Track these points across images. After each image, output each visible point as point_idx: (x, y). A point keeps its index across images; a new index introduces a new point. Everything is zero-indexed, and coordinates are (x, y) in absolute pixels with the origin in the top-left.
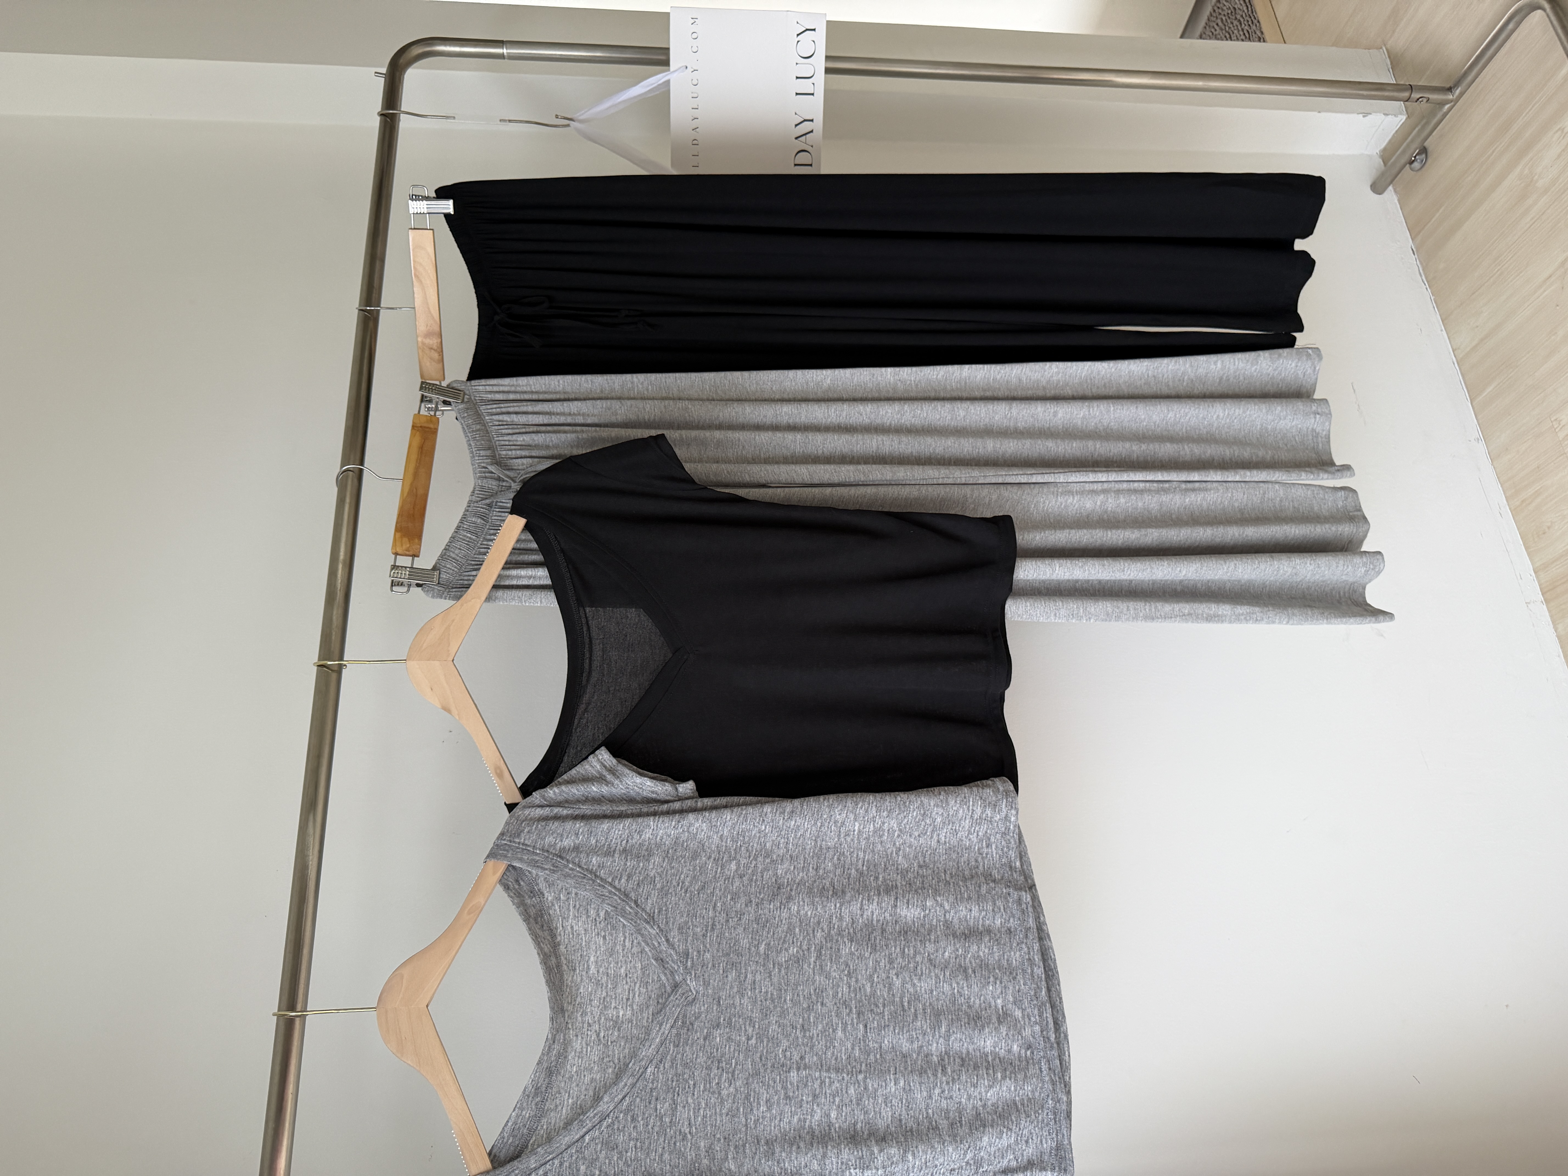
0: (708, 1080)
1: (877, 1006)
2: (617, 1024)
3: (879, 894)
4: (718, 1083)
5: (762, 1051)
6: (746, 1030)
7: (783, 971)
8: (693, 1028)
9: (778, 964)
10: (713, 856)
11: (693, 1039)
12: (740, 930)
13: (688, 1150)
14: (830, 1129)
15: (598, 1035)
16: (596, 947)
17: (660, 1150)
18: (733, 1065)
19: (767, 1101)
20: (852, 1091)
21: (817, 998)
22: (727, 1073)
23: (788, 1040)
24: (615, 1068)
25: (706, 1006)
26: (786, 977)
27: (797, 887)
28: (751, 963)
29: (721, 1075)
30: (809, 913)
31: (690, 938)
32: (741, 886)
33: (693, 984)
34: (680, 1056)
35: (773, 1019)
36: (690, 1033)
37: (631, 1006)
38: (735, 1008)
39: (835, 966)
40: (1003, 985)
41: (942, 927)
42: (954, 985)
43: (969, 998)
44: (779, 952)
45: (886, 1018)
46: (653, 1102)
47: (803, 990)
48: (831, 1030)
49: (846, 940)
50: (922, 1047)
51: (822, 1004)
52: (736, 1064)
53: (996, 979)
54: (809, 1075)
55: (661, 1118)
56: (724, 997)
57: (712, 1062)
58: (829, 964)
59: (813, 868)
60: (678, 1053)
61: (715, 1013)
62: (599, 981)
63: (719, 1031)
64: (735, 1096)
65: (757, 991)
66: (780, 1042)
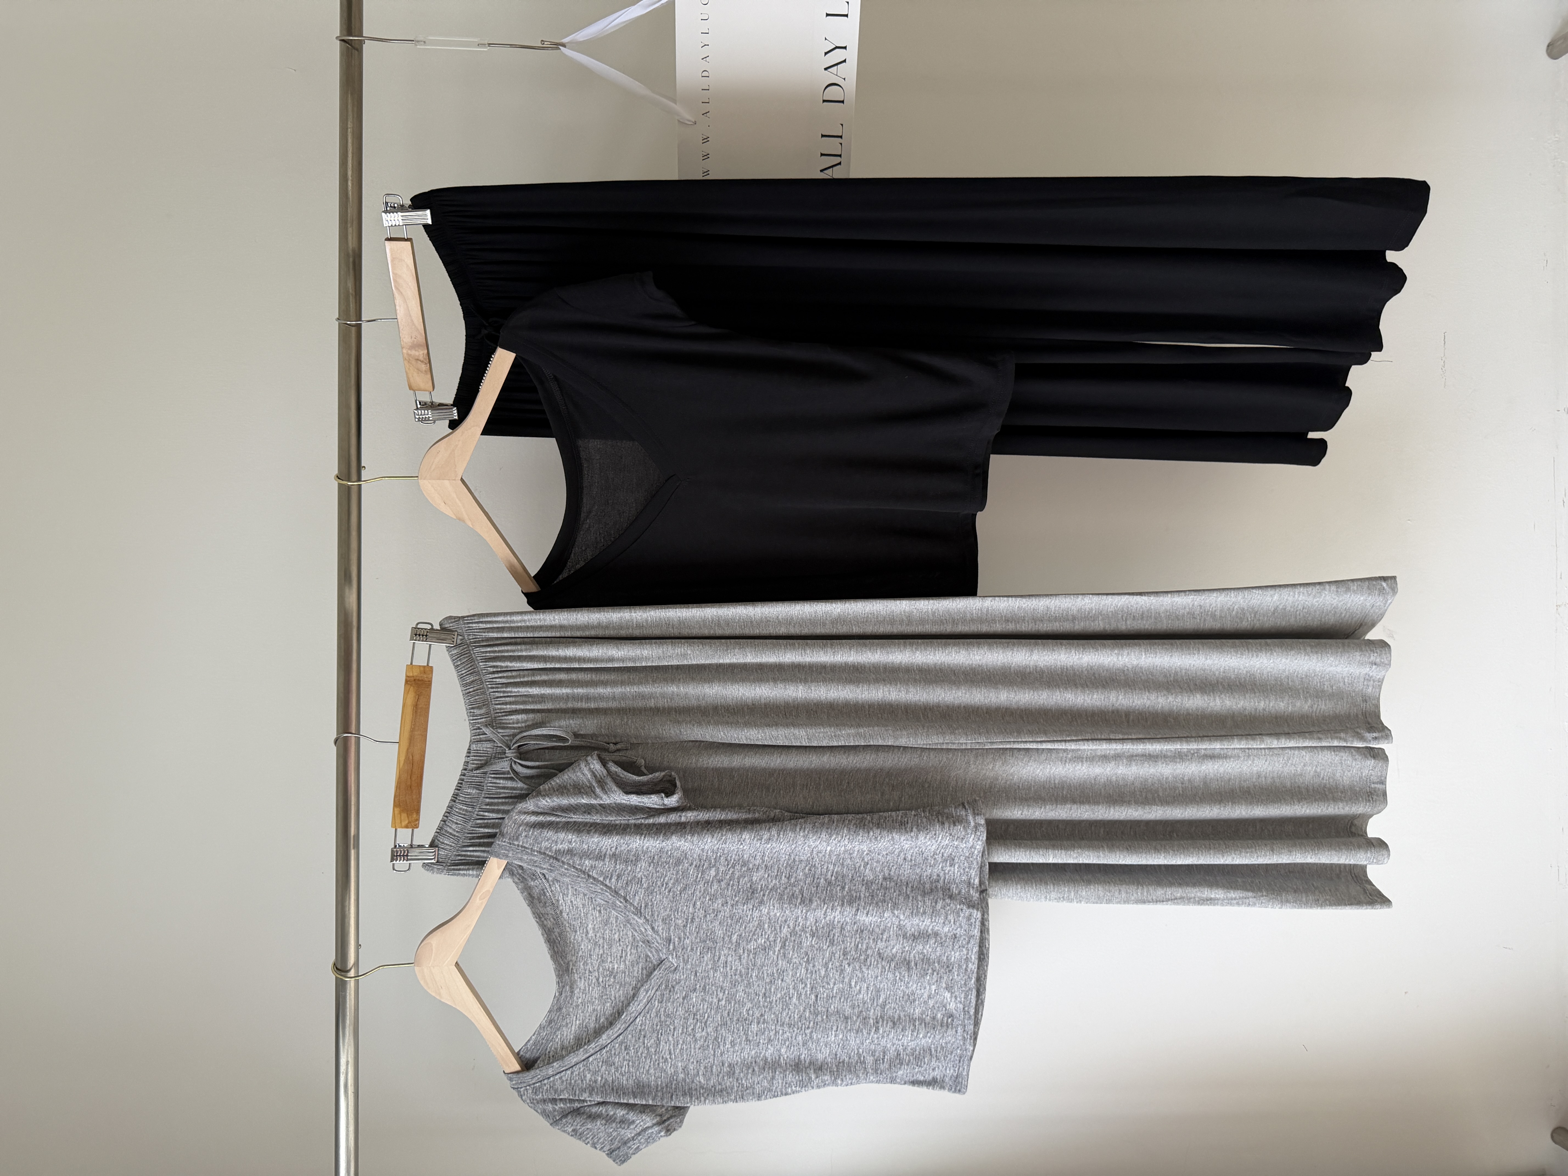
1: (828, 984)
2: (613, 973)
3: (843, 905)
4: (693, 1029)
6: (717, 995)
7: (751, 956)
8: (674, 990)
9: (748, 950)
10: (694, 863)
11: (674, 998)
12: (716, 923)
13: (668, 1068)
14: (780, 1061)
15: (598, 980)
16: (593, 918)
17: (647, 1067)
18: (706, 1017)
19: (732, 1041)
20: (800, 1038)
21: (779, 976)
22: (701, 1022)
23: (752, 1003)
24: (612, 1003)
25: (685, 976)
26: (753, 960)
27: (769, 893)
28: (724, 949)
29: (696, 1023)
30: (778, 914)
31: (673, 927)
32: (719, 889)
33: (674, 961)
34: (663, 1009)
35: (741, 988)
36: (671, 994)
37: (624, 962)
38: (709, 979)
39: (796, 954)
40: (939, 975)
41: (895, 928)
42: (897, 974)
44: (748, 942)
45: (835, 991)
46: (642, 1038)
47: (767, 970)
48: (787, 998)
49: (808, 935)
50: (861, 1011)
51: (782, 980)
52: (708, 1017)
53: (934, 971)
54: (767, 1027)
55: (648, 1049)
56: (700, 971)
57: (689, 1015)
58: (791, 953)
59: (785, 877)
60: (661, 1007)
61: (693, 982)
62: (596, 942)
63: (695, 994)
64: (706, 1038)
65: (728, 969)
66: (745, 1004)
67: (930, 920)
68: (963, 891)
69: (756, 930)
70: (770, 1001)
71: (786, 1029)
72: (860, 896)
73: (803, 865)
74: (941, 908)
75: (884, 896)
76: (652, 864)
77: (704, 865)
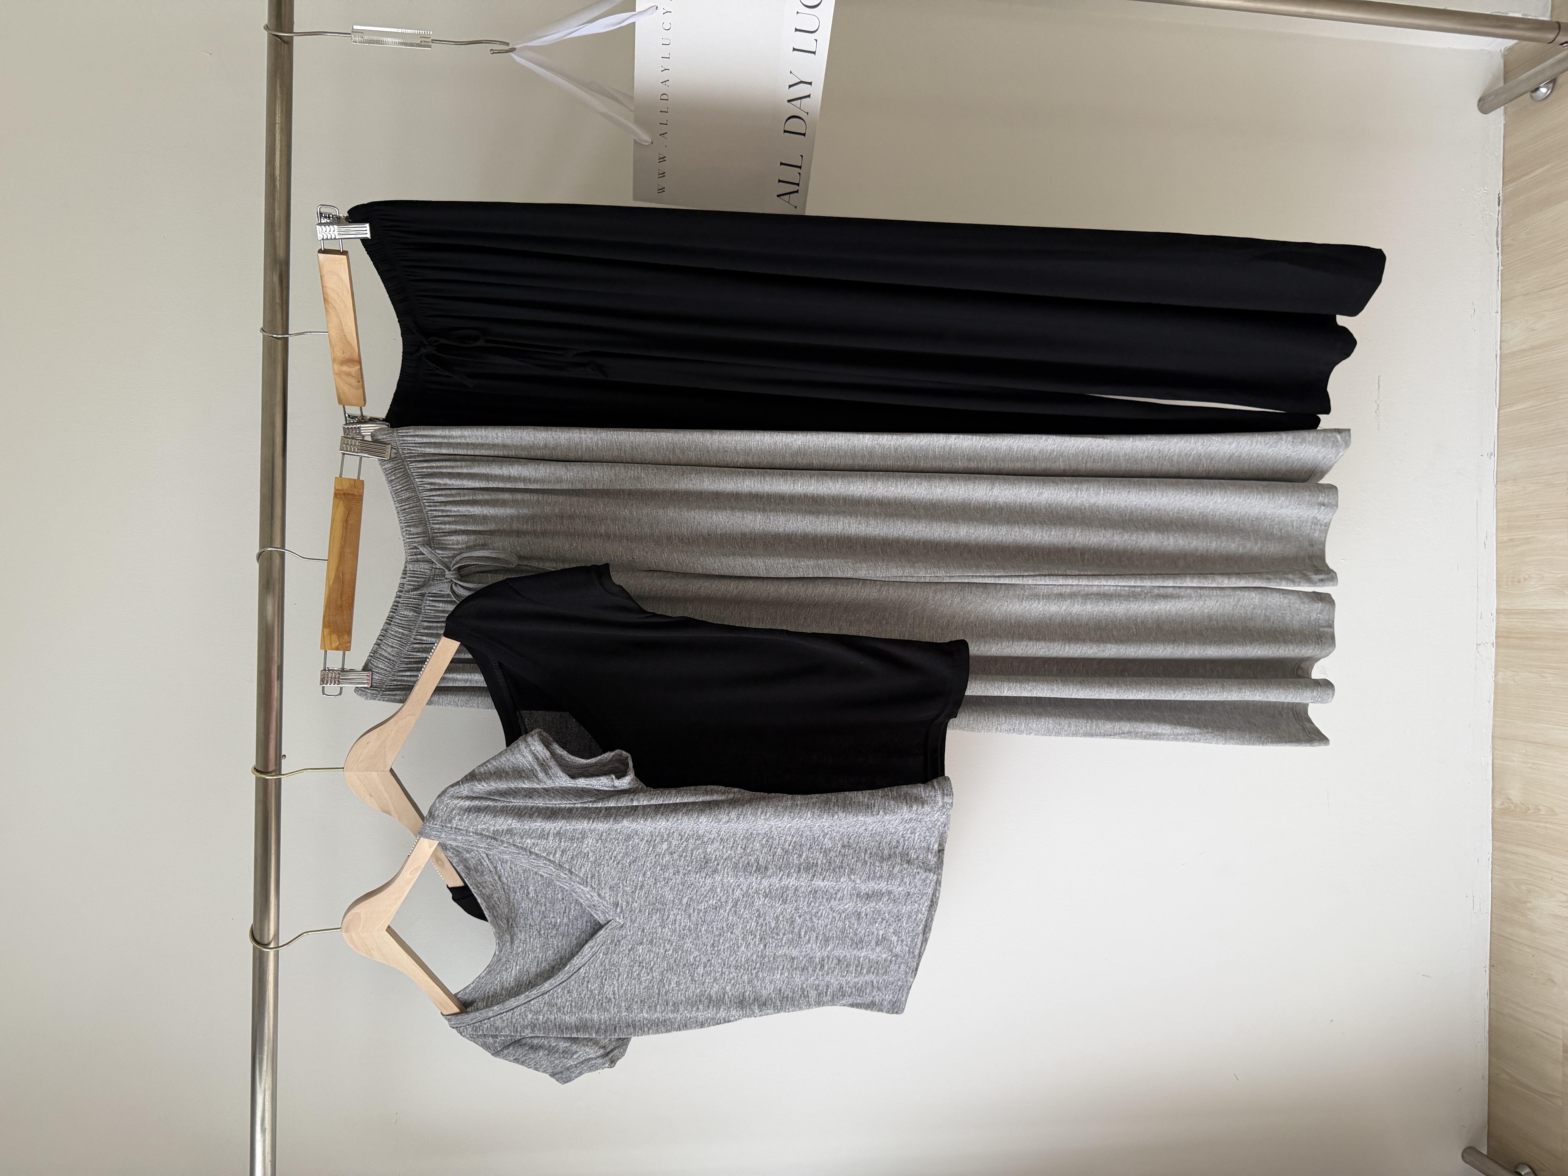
0: (630, 972)
1: (778, 934)
3: (799, 872)
4: (638, 974)
5: (677, 957)
6: (664, 946)
7: (701, 913)
8: (620, 944)
9: (698, 910)
10: (646, 839)
11: (619, 951)
14: (724, 996)
15: (539, 932)
17: (590, 1007)
18: (652, 965)
19: (677, 982)
21: (728, 929)
22: (646, 969)
23: (699, 952)
25: (632, 932)
26: (703, 917)
27: (724, 862)
28: (674, 909)
29: (642, 970)
30: (732, 881)
31: (620, 894)
33: (621, 921)
34: (608, 960)
35: (689, 940)
36: (617, 947)
38: (657, 934)
39: (747, 911)
41: (850, 890)
43: (857, 929)
44: (699, 903)
45: (784, 941)
46: (585, 984)
47: (717, 925)
48: (736, 947)
49: (761, 896)
50: (808, 955)
51: (732, 933)
52: (654, 964)
54: (713, 969)
55: (591, 992)
56: (648, 928)
57: (635, 963)
58: (742, 910)
59: (741, 848)
60: (606, 958)
61: (639, 937)
62: (538, 901)
63: (641, 946)
64: (651, 980)
65: (677, 925)
66: (693, 953)
67: (886, 883)
68: (922, 856)
69: (708, 893)
70: (718, 950)
71: (732, 970)
72: (817, 863)
73: (761, 837)
74: (898, 872)
75: (842, 863)
76: (600, 841)
77: (656, 840)
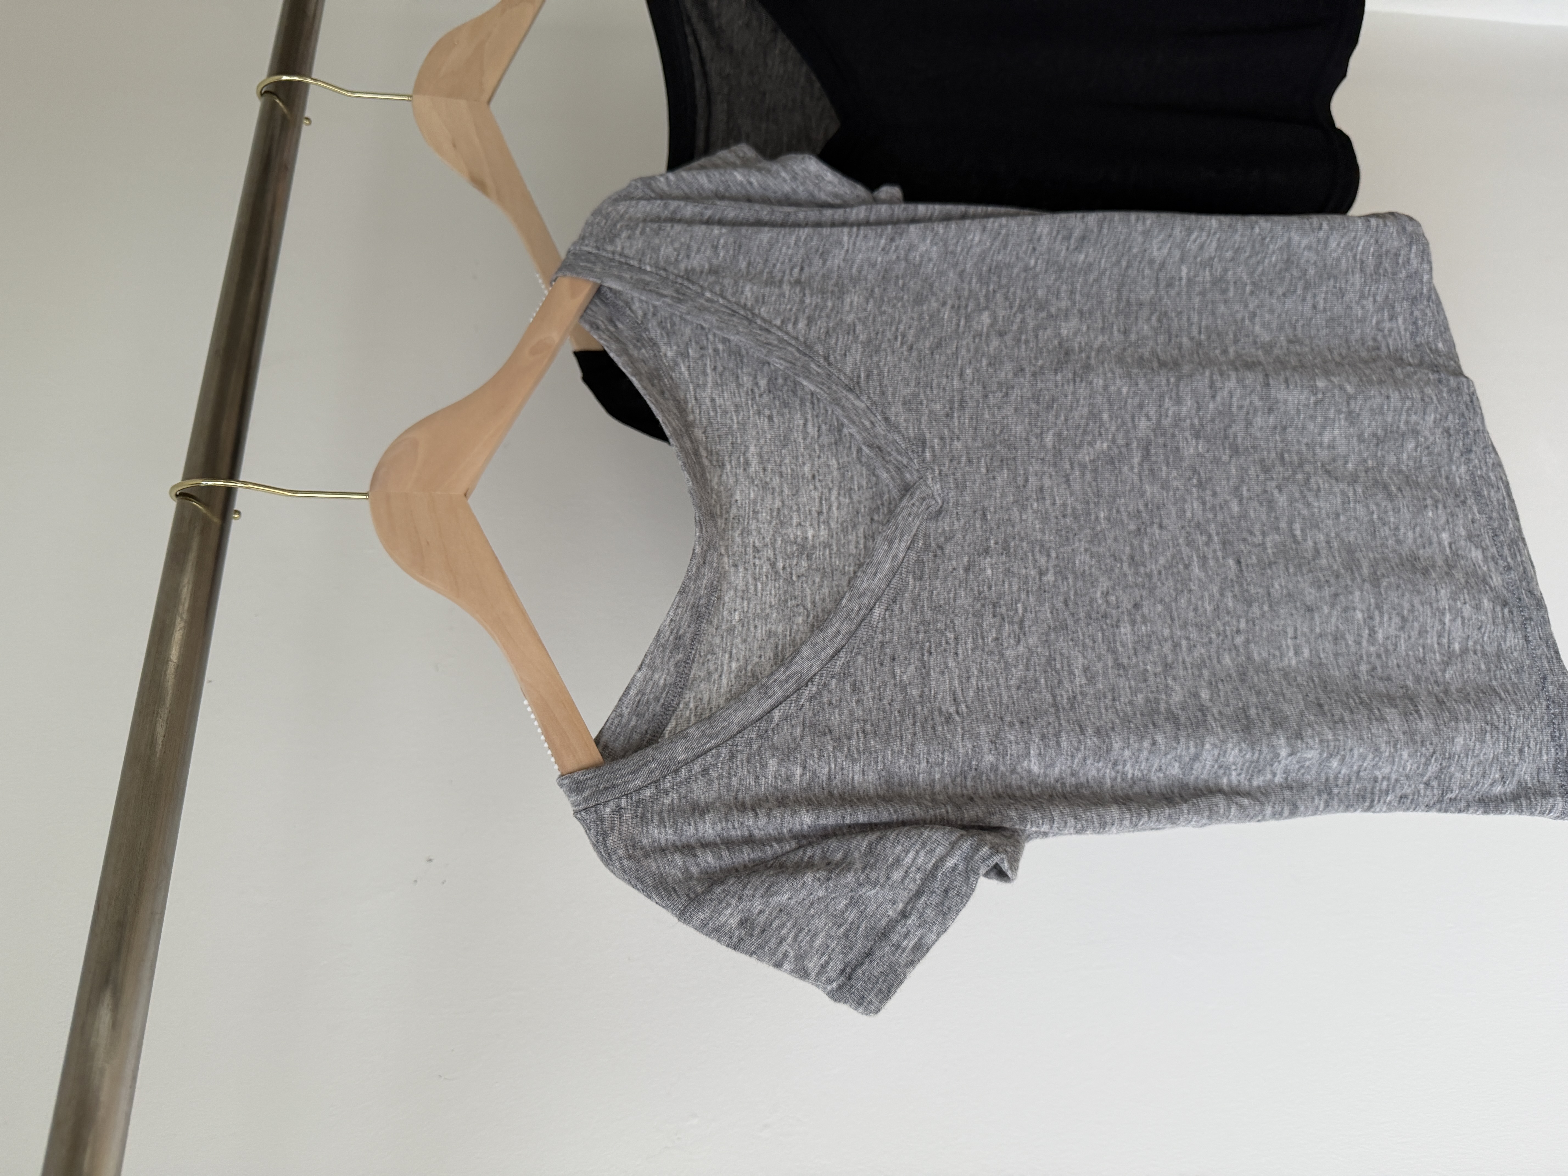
0: (979, 634)
1: (1251, 533)
2: (804, 549)
3: (1236, 371)
4: (997, 639)
5: (1067, 593)
6: (1035, 560)
7: (1088, 476)
8: (943, 553)
9: (1079, 464)
10: (949, 301)
11: (945, 570)
12: (1009, 410)
13: (958, 738)
15: (773, 565)
16: (758, 433)
17: (909, 737)
18: (1020, 611)
19: (1086, 670)
20: (1227, 660)
21: (1152, 517)
22: (1011, 623)
23: (1110, 578)
24: (808, 616)
25: (962, 521)
26: (1094, 483)
27: (1098, 354)
28: (1033, 460)
29: (1001, 626)
30: (1125, 390)
31: (924, 419)
32: (1003, 346)
33: (936, 487)
34: (926, 594)
35: (1080, 545)
36: (939, 561)
37: (827, 523)
38: (1013, 526)
39: (1175, 471)
44: (1078, 447)
46: (887, 663)
47: (1126, 505)
48: (1181, 567)
49: (1187, 434)
51: (1161, 527)
52: (1025, 610)
54: (1153, 632)
55: (904, 689)
56: (992, 509)
57: (984, 606)
58: (1164, 468)
60: (922, 589)
61: (979, 533)
62: (766, 483)
63: (989, 559)
64: (1028, 660)
65: (1048, 502)
66: (1097, 580)
69: (1087, 424)
71: (1194, 634)
